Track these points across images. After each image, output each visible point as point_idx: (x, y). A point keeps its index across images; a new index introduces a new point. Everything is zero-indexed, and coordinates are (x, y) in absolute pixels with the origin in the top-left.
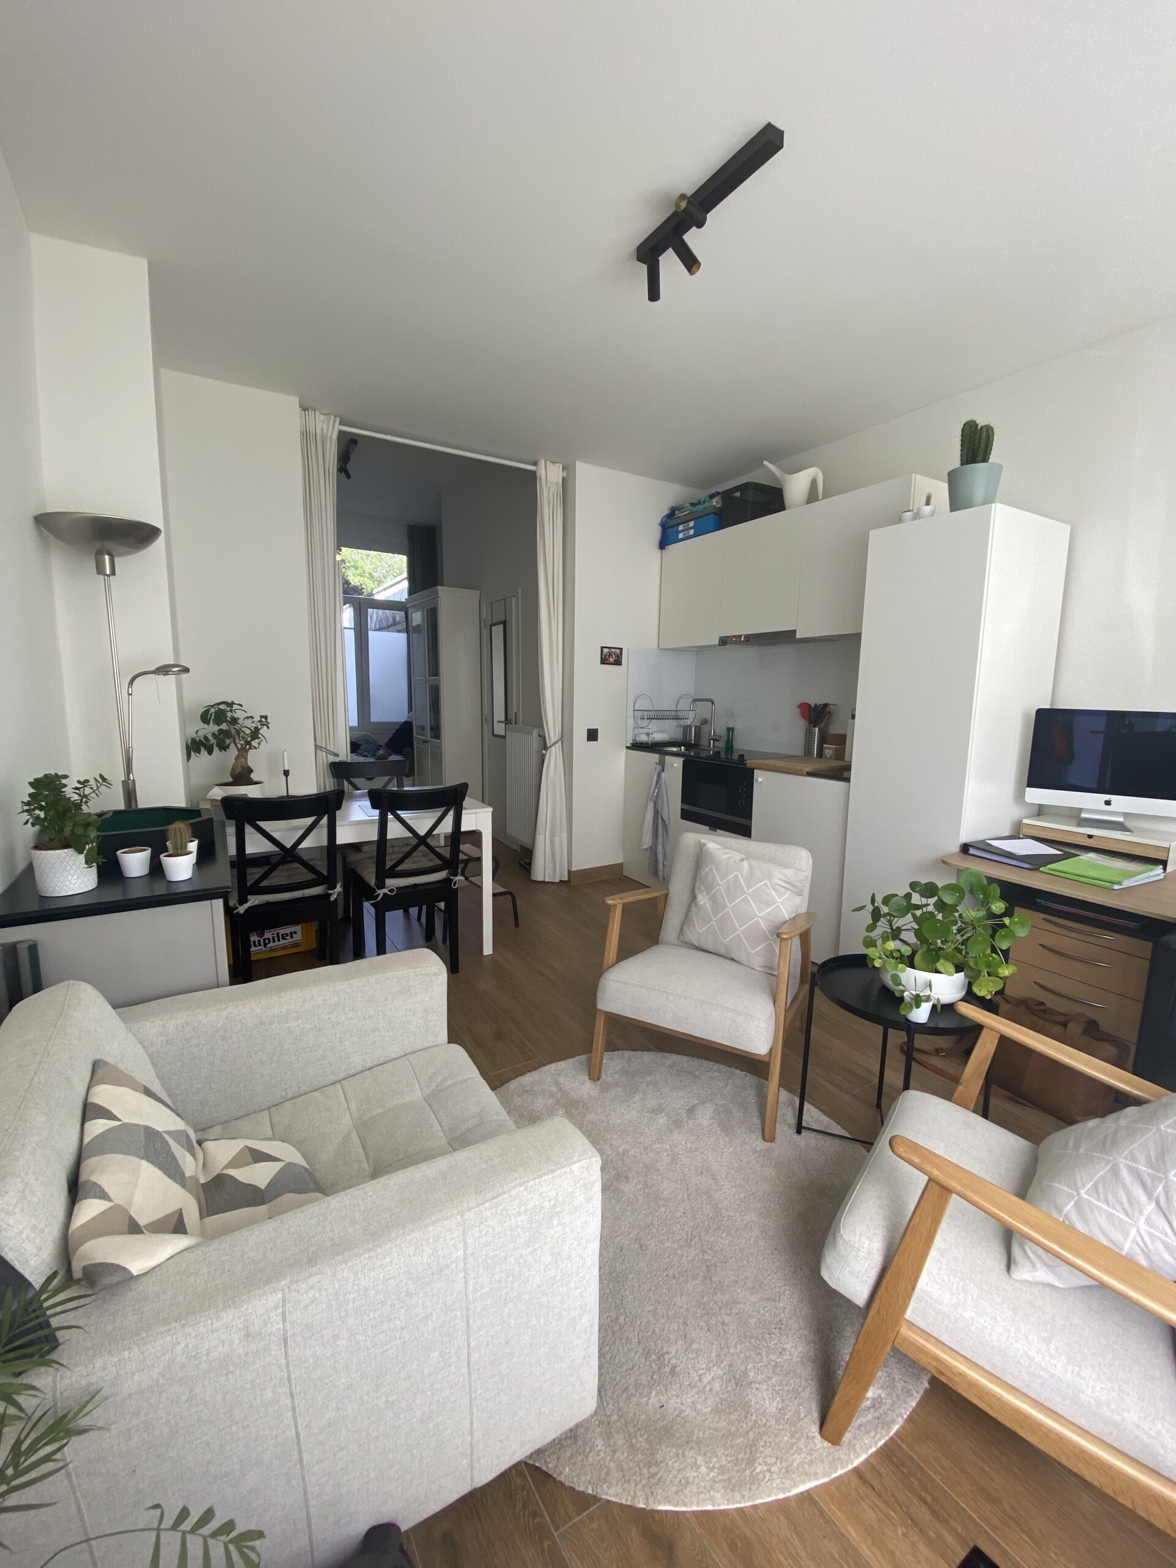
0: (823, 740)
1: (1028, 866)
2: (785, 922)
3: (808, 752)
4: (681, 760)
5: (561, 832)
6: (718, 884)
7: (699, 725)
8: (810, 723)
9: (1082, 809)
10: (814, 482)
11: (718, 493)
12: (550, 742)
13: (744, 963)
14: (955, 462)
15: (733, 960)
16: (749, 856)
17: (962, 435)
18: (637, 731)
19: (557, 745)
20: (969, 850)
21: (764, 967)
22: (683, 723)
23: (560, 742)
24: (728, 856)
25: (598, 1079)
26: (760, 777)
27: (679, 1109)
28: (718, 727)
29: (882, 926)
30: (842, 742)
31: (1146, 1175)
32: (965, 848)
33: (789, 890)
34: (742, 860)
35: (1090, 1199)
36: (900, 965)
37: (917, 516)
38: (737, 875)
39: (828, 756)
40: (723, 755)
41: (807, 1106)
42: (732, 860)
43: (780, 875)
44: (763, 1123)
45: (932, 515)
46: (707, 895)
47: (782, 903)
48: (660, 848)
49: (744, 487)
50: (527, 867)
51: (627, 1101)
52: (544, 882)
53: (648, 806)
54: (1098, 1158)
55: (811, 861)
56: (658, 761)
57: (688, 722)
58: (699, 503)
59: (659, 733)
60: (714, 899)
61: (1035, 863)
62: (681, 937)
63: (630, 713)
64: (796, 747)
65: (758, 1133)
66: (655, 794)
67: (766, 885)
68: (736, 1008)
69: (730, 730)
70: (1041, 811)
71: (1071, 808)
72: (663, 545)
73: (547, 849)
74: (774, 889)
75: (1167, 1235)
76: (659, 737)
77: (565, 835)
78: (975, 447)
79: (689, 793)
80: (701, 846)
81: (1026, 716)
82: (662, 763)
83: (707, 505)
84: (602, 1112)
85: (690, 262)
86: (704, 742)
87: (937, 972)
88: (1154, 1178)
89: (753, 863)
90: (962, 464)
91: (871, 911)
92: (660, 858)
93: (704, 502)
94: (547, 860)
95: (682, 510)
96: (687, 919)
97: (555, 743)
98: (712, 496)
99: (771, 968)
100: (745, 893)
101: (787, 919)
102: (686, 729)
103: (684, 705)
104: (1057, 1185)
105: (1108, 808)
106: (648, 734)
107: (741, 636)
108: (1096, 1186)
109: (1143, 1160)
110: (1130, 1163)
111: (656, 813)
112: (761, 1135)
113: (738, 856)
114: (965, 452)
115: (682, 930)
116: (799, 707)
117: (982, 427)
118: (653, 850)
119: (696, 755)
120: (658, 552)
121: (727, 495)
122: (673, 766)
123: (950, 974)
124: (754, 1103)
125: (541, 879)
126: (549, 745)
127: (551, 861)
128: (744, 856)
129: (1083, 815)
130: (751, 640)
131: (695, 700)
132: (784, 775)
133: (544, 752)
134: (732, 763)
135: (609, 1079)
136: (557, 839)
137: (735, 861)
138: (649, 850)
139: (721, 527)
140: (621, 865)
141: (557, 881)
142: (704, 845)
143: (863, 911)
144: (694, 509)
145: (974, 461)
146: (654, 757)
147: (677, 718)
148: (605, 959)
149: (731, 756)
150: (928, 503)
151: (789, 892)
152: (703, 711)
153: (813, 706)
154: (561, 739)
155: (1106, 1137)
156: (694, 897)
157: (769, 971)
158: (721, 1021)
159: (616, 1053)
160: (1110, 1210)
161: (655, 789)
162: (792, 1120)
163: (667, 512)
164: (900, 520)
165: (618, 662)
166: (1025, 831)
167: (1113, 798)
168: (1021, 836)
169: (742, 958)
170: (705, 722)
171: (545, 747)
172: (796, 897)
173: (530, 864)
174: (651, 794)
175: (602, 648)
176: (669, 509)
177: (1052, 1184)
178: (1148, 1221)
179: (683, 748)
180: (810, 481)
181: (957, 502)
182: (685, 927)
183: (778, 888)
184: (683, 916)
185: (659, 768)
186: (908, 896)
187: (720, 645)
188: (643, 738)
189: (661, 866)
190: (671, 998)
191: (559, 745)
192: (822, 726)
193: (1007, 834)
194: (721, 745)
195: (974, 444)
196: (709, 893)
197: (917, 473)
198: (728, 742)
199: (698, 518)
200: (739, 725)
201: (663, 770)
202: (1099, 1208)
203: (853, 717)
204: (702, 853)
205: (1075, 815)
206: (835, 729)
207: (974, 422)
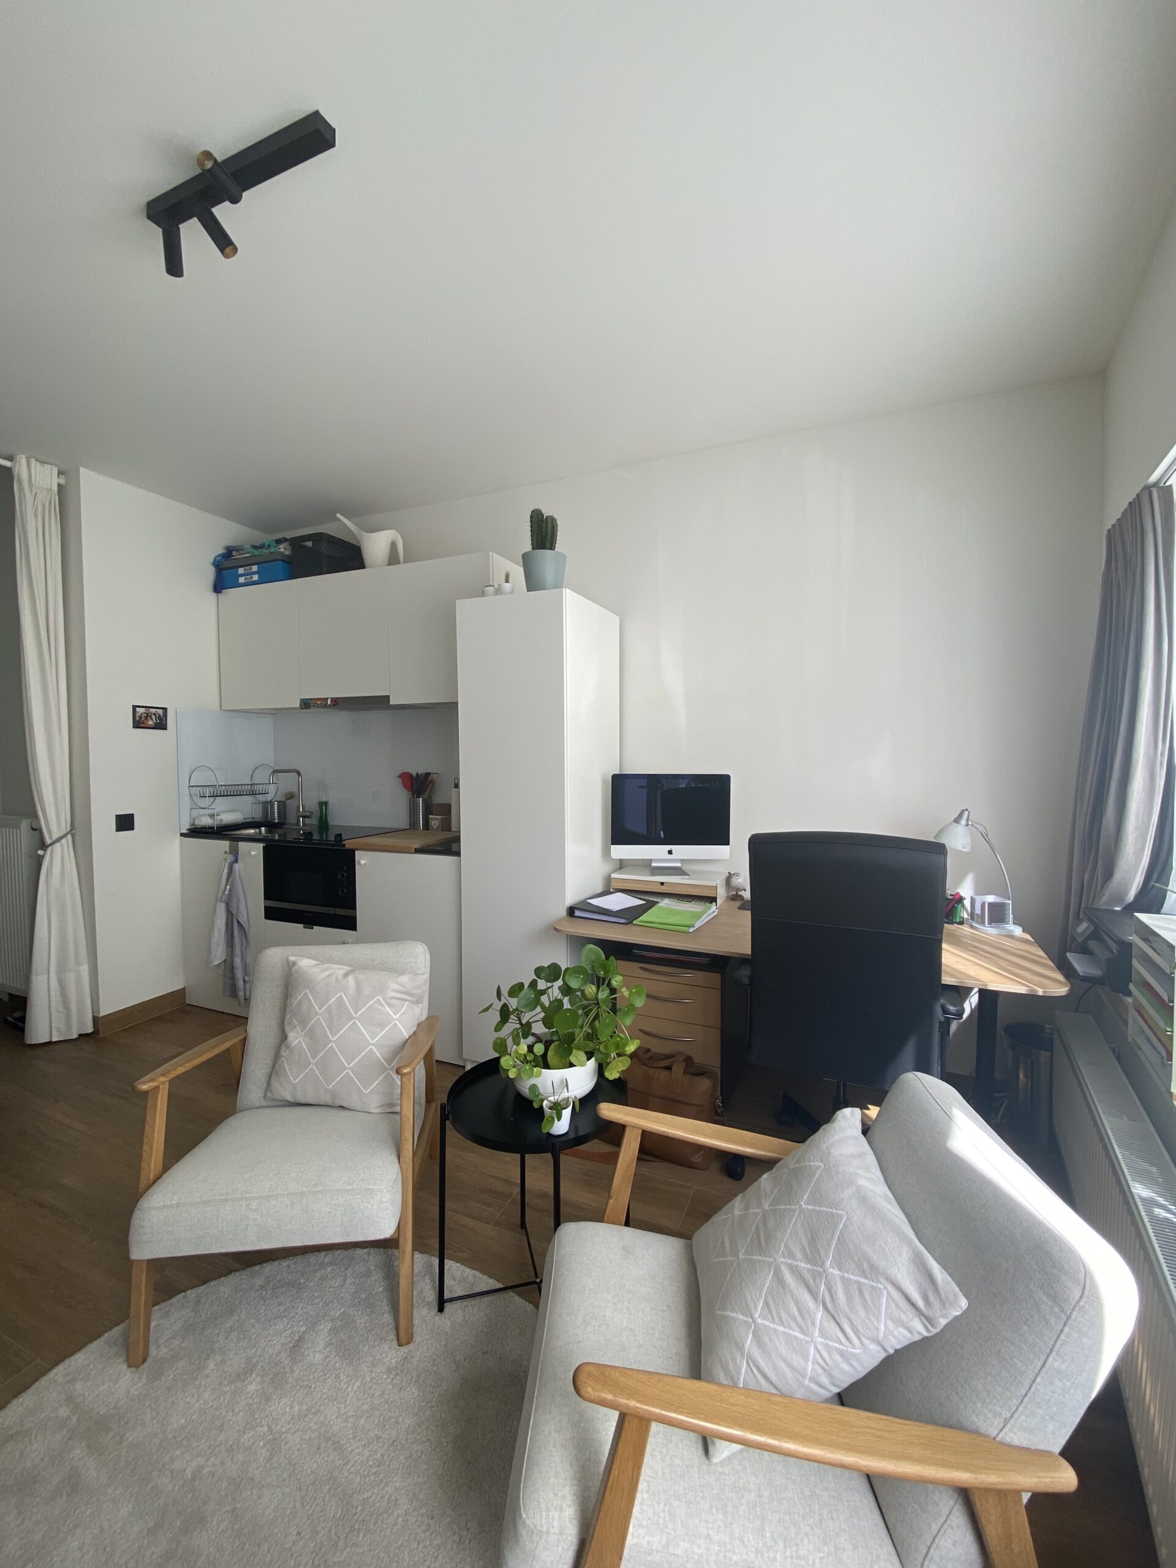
0: (428, 811)
1: (623, 921)
2: (406, 1041)
3: (413, 824)
4: (261, 845)
5: (78, 963)
6: (317, 1013)
7: (283, 799)
8: (413, 794)
9: (651, 860)
10: (393, 545)
11: (285, 540)
12: (51, 837)
13: (358, 1108)
14: (527, 546)
15: (342, 1107)
16: (356, 967)
17: (531, 522)
18: (195, 813)
19: (64, 841)
20: (574, 913)
21: (381, 1106)
22: (261, 798)
23: (69, 836)
24: (327, 973)
25: (144, 1361)
26: (363, 860)
27: (279, 1354)
28: (309, 801)
29: (512, 1025)
30: (447, 812)
31: (806, 1272)
32: (571, 911)
33: (406, 1000)
34: (346, 975)
35: (765, 1322)
36: (535, 1069)
37: (499, 591)
38: (341, 996)
39: (435, 827)
40: (316, 836)
41: (448, 1263)
42: (334, 978)
43: (395, 985)
44: (396, 1319)
45: (512, 592)
46: (302, 1031)
47: (399, 1020)
48: (238, 961)
49: (317, 537)
50: (20, 1024)
51: (196, 1379)
52: (50, 1043)
53: (218, 909)
54: (759, 1261)
55: (428, 957)
56: (227, 850)
57: (269, 797)
58: (262, 547)
59: (228, 813)
60: (311, 1035)
61: (629, 916)
62: (269, 1095)
63: (185, 790)
64: (401, 820)
65: (392, 1336)
66: (227, 893)
67: (378, 1002)
68: (350, 1187)
69: (323, 805)
70: (622, 865)
71: (643, 860)
72: (219, 587)
73: (53, 994)
74: (389, 1005)
75: (841, 1343)
76: (228, 818)
77: (85, 969)
78: (544, 534)
79: (273, 887)
80: (290, 966)
81: (604, 781)
82: (234, 852)
83: (273, 550)
84: (153, 1419)
85: (224, 242)
86: (291, 819)
87: (571, 1065)
88: (816, 1275)
89: (361, 976)
90: (533, 549)
91: (499, 1009)
92: (239, 974)
93: (269, 546)
94: (53, 1010)
95: (242, 552)
96: (275, 1069)
97: (59, 840)
98: (279, 542)
99: (392, 1105)
100: (352, 1018)
101: (407, 1037)
102: (267, 806)
103: (261, 777)
104: (731, 1314)
105: (670, 857)
106: (212, 816)
107: (327, 699)
108: (766, 1304)
109: (799, 1255)
110: (789, 1261)
111: (230, 916)
112: (395, 1338)
113: (341, 970)
114: (535, 538)
115: (269, 1084)
116: (400, 777)
117: (547, 517)
118: (228, 965)
119: (283, 839)
120: (215, 595)
121: (295, 542)
122: (249, 854)
123: (583, 1065)
124: (382, 1292)
125: (43, 1039)
126: (48, 841)
127: (61, 1009)
128: (348, 968)
129: (653, 864)
130: (338, 703)
131: (275, 772)
132: (389, 854)
133: (40, 852)
134: (327, 844)
135: (163, 1352)
136: (71, 977)
137: (337, 979)
138: (223, 965)
139: (292, 576)
140: (181, 993)
141: (75, 1036)
142: (294, 964)
143: (490, 1010)
144: (257, 552)
145: (543, 547)
146: (225, 845)
147: (253, 793)
148: (142, 1172)
149: (326, 837)
150: (507, 581)
151: (407, 1003)
152: (288, 783)
153: (414, 774)
154: (72, 832)
155: (757, 1230)
156: (284, 1037)
157: (388, 1110)
158: (330, 1212)
159: (174, 1300)
160: (786, 1330)
161: (226, 885)
162: (431, 1296)
163: (221, 551)
164: (483, 594)
165: (161, 725)
166: (614, 885)
167: (675, 848)
168: (612, 890)
169: (354, 1102)
170: (291, 796)
171: (44, 846)
172: (415, 1007)
173: (23, 1019)
174: (221, 893)
175: (134, 707)
176: (224, 548)
177: (725, 1313)
178: (823, 1334)
179: (263, 828)
180: (390, 543)
181: (533, 583)
182: (273, 1081)
183: (393, 1001)
184: (270, 1063)
185: (230, 858)
186: (533, 984)
187: (301, 708)
188: (206, 821)
189: (240, 984)
190: (254, 1205)
191: (67, 842)
192: (426, 796)
193: (600, 890)
194: (314, 821)
195: (542, 532)
196: (305, 1028)
197: (493, 551)
198: (321, 818)
199: (261, 563)
200: (333, 798)
201: (236, 861)
202: (776, 1331)
203: (457, 786)
204: (291, 975)
205: (646, 865)
206: (439, 799)
207: (540, 511)
